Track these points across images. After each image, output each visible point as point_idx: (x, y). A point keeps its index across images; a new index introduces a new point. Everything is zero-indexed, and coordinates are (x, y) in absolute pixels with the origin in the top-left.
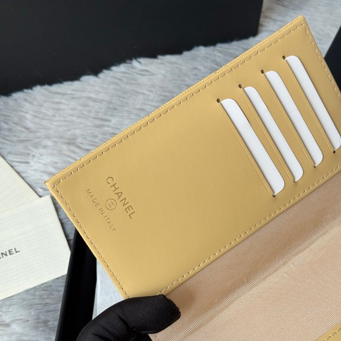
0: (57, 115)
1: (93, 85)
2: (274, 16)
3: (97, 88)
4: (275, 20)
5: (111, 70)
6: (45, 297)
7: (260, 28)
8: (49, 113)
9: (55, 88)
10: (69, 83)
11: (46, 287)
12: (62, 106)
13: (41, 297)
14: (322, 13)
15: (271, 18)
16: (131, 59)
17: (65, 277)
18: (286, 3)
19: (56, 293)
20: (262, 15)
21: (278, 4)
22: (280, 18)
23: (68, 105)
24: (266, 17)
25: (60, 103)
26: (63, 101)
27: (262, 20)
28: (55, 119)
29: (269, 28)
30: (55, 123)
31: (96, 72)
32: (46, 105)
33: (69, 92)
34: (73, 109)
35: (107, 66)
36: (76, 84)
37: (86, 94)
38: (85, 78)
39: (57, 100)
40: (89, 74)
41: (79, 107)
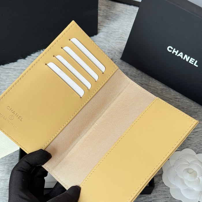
0: (8, 79)
1: (23, 63)
2: (105, 25)
3: (25, 65)
4: (105, 27)
5: (31, 56)
6: (11, 160)
7: (98, 31)
8: (4, 78)
9: (6, 66)
10: (12, 63)
11: (11, 156)
12: (10, 74)
13: (9, 160)
14: (126, 22)
15: (103, 26)
16: (40, 50)
17: (19, 151)
18: (110, 18)
19: (15, 158)
20: (99, 25)
21: (106, 19)
22: (107, 26)
23: (13, 73)
24: (101, 25)
25: (9, 73)
26: (10, 72)
27: (99, 27)
28: (7, 80)
29: (103, 31)
30: (7, 82)
31: (24, 57)
32: (2, 74)
33: (13, 67)
34: (15, 75)
35: (29, 54)
36: (15, 64)
37: (21, 68)
38: (19, 61)
39: (7, 72)
40: (21, 59)
41: (18, 74)
